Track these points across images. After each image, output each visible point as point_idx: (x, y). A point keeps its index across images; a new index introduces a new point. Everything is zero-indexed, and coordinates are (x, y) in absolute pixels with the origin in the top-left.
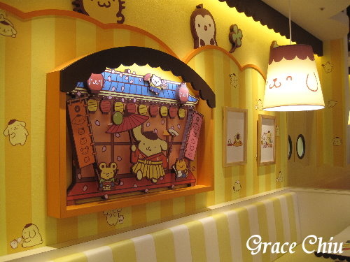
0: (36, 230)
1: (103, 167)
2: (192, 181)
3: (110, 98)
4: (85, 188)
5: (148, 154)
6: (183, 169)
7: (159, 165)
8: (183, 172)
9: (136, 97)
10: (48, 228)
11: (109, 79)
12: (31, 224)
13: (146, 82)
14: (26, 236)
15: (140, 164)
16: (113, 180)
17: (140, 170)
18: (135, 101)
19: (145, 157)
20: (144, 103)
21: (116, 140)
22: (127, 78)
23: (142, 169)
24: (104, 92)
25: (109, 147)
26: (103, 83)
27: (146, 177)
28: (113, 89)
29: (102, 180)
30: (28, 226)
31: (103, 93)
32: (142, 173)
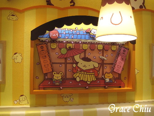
0: (26, 98)
1: (55, 73)
2: (121, 85)
3: (65, 42)
4: (49, 83)
5: (84, 69)
6: (110, 78)
7: (91, 74)
8: (110, 79)
9: (81, 41)
10: (31, 98)
11: (64, 33)
12: (23, 95)
13: (88, 32)
14: (21, 99)
15: (78, 74)
16: (61, 80)
17: (78, 76)
18: (80, 42)
19: (82, 70)
20: (86, 43)
21: (68, 62)
22: (75, 32)
23: (80, 76)
24: (62, 39)
25: (64, 65)
26: (59, 35)
27: (83, 80)
28: (67, 37)
29: (54, 80)
30: (21, 96)
31: (60, 40)
32: (80, 78)
